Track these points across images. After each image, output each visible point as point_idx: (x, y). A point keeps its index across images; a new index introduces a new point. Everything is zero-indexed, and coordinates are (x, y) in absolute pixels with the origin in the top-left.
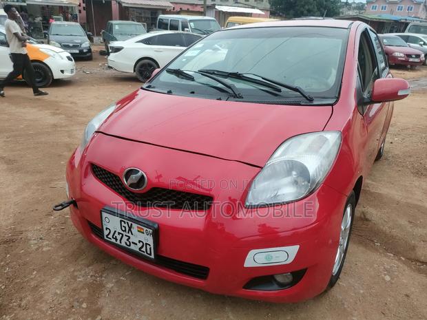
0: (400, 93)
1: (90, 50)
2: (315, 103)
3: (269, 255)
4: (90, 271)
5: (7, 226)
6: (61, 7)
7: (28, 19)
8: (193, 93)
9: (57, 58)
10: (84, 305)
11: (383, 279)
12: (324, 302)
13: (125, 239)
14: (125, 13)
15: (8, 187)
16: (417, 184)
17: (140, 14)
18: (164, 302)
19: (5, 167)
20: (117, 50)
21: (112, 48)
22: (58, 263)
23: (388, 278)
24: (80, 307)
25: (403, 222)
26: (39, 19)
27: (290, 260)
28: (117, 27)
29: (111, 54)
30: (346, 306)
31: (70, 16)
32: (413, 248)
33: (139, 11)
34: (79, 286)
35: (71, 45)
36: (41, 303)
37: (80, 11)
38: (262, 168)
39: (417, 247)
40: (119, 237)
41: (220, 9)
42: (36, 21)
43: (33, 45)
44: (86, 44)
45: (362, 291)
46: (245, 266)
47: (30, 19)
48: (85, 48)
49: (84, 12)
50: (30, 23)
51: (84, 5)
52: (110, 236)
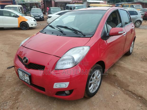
0: (119, 33)
1: (43, 17)
2: (86, 37)
3: (60, 85)
4: (20, 87)
5: (1, 73)
6: (36, 3)
7: (25, 8)
8: (53, 33)
9: (30, 20)
10: (14, 97)
11: (112, 96)
12: (87, 101)
13: (24, 78)
14: (56, 5)
15: (5, 61)
16: (140, 64)
17: (61, 4)
18: (37, 98)
19: (7, 55)
20: (50, 17)
21: (48, 17)
22: (12, 85)
23: (113, 96)
24: (13, 98)
25: (128, 77)
26: (29, 8)
27: (67, 87)
28: (52, 9)
29: (48, 19)
30: (94, 103)
31: (38, 6)
32: (128, 86)
33: (61, 3)
34: (15, 92)
35: (37, 16)
36: (3, 96)
37: (42, 4)
38: (61, 58)
39: (130, 86)
40: (22, 78)
41: (88, 1)
42: (28, 8)
43: (23, 17)
44: (42, 15)
45: (102, 99)
46: (54, 88)
47: (26, 8)
48: (42, 17)
49: (43, 4)
50: (26, 9)
51: (43, 2)
52: (20, 77)
